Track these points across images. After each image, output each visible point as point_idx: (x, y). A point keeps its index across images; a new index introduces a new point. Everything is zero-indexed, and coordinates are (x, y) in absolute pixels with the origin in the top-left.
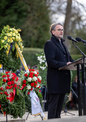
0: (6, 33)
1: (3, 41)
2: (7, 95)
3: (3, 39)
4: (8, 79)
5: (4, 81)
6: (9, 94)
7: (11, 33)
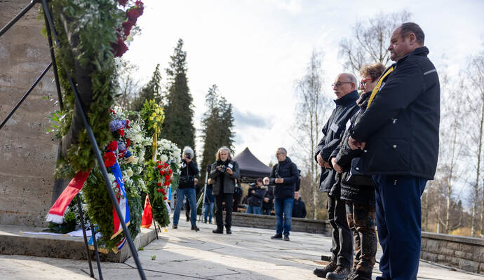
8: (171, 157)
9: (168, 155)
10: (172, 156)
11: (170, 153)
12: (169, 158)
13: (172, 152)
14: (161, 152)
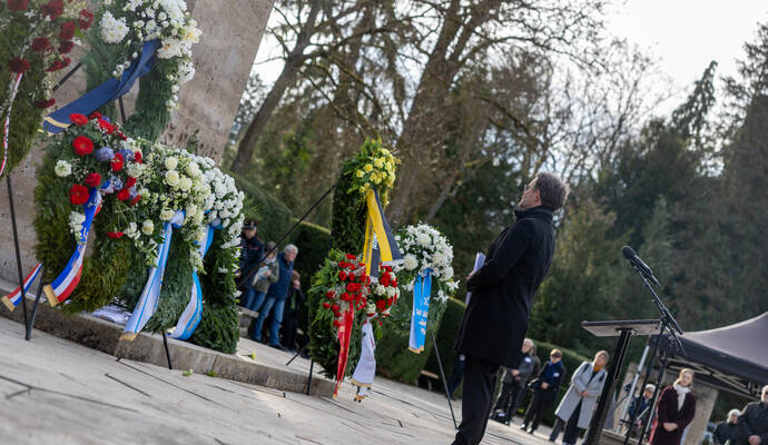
0: (370, 155)
1: (361, 174)
2: (338, 315)
3: (361, 168)
4: (351, 275)
5: (341, 276)
6: (342, 312)
7: (383, 159)
8: (424, 261)
9: (420, 257)
10: (429, 261)
11: (425, 253)
12: (420, 265)
13: (429, 252)
14: (407, 248)
